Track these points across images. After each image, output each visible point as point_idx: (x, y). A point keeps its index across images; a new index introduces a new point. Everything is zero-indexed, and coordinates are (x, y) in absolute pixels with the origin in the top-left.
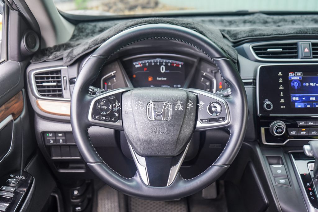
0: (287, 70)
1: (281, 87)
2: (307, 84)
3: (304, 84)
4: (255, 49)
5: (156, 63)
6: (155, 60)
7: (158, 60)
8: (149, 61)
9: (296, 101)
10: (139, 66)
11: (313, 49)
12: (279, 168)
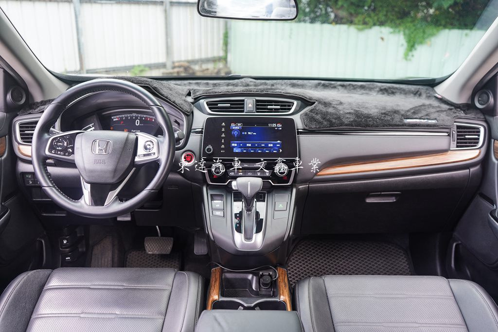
0: (229, 121)
1: (223, 135)
2: (246, 133)
3: (243, 133)
4: (208, 104)
5: (132, 117)
6: (131, 115)
7: (134, 115)
8: (126, 115)
9: (234, 147)
10: (117, 119)
11: (257, 105)
12: (218, 203)
